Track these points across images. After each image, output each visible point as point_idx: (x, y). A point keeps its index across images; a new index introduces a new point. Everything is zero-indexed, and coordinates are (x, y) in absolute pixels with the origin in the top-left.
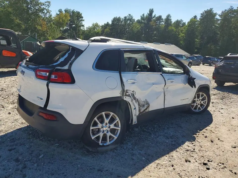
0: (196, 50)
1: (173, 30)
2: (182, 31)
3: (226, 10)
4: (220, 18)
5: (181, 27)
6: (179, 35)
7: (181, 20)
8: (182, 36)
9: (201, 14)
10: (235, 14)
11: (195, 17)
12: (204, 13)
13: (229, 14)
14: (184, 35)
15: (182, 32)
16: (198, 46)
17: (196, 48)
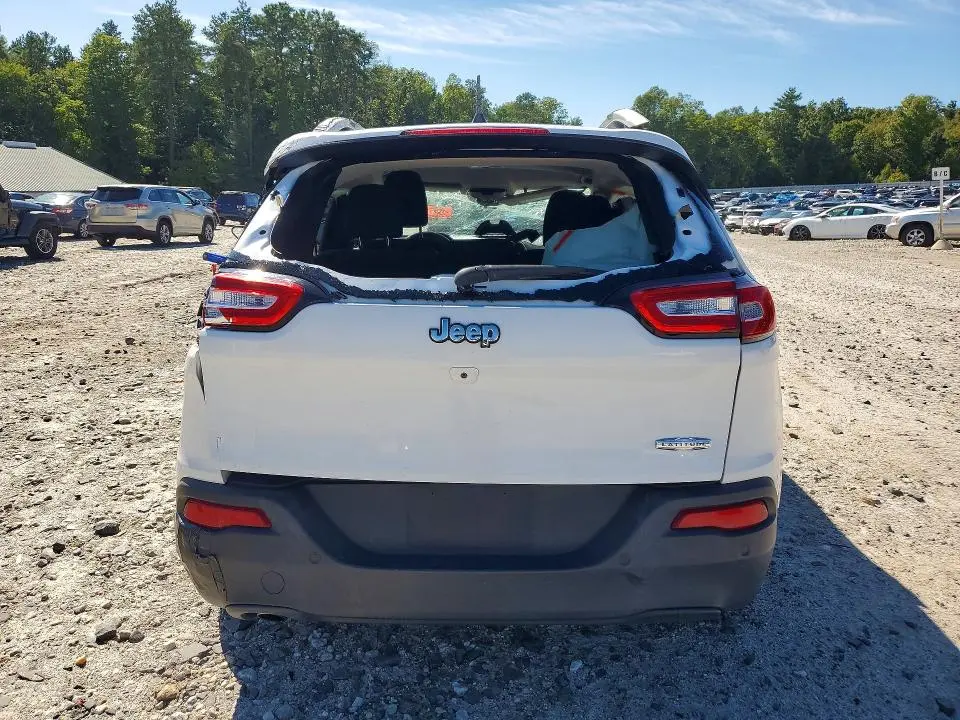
0: (146, 170)
1: (18, 80)
2: (64, 86)
3: (224, 14)
4: (210, 44)
5: (53, 66)
6: (56, 101)
7: (46, 35)
8: (70, 109)
9: (137, 19)
10: (259, 35)
11: (111, 28)
12: (146, 16)
13: (238, 31)
14: (79, 102)
15: (65, 91)
16: (150, 151)
17: (146, 162)
